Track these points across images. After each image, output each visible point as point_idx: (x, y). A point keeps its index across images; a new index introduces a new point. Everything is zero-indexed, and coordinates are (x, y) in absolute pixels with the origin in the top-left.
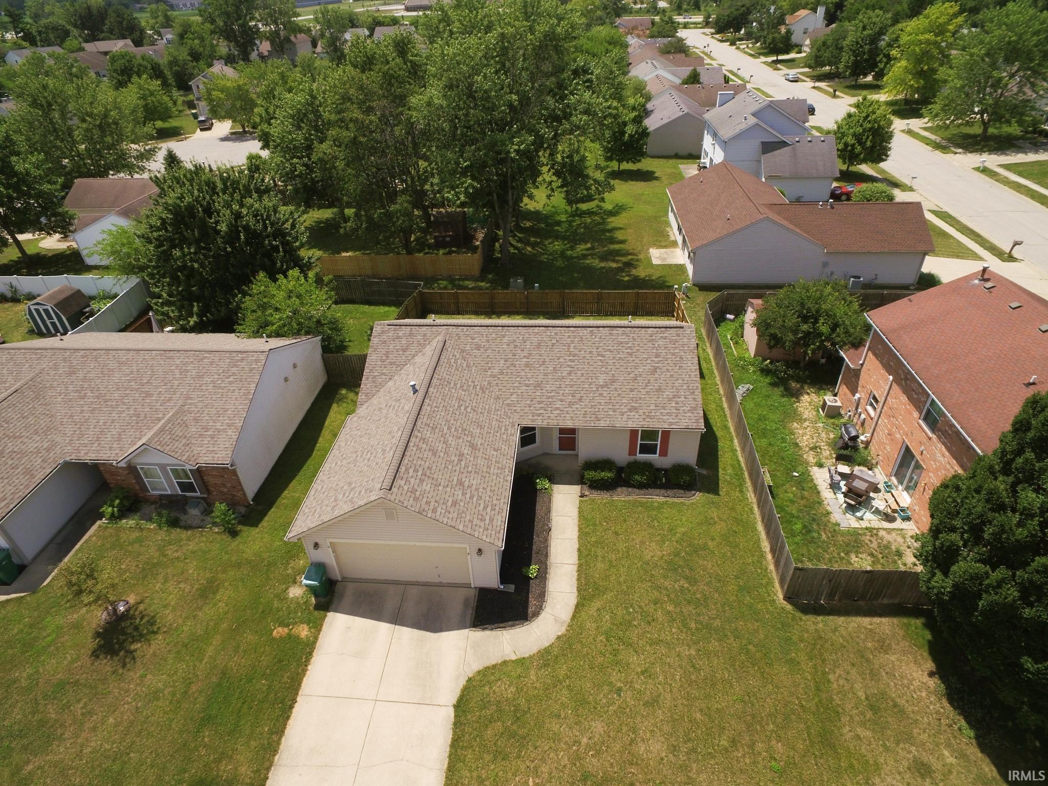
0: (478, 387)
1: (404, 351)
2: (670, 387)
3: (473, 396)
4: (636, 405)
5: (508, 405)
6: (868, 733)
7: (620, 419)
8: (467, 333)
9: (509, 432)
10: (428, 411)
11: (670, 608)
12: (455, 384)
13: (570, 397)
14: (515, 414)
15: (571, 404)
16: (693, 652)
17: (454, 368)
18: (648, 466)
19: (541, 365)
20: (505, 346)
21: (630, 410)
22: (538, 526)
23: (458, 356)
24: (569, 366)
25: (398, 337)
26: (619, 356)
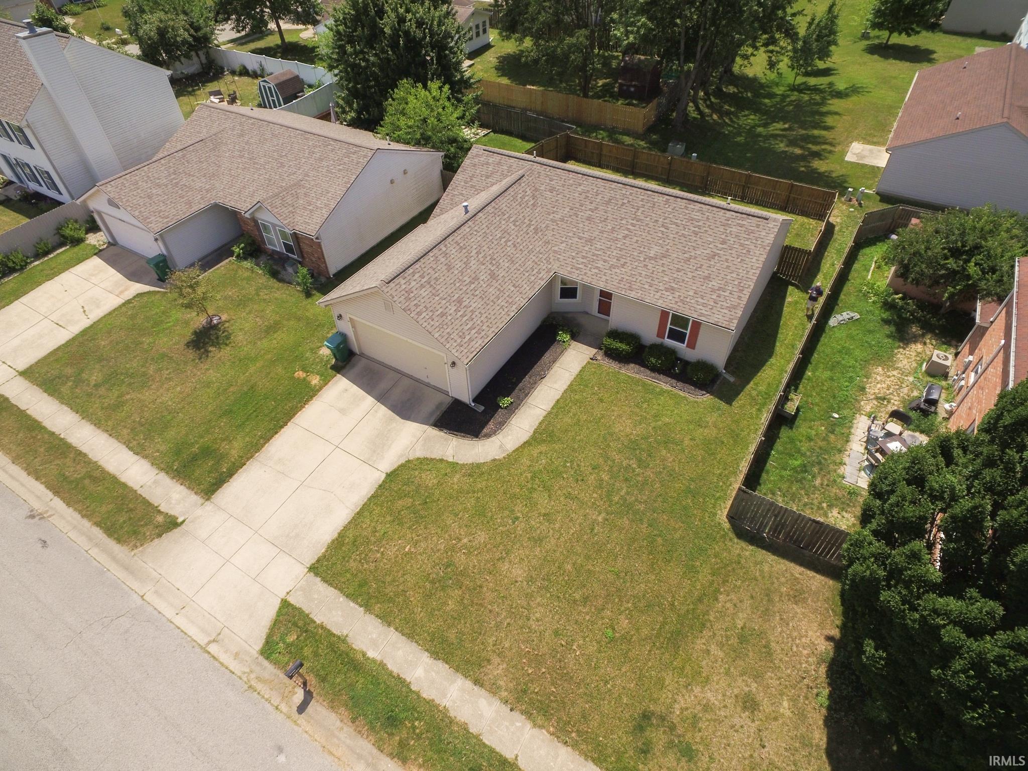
0: (532, 227)
1: (487, 177)
2: (720, 278)
3: (522, 233)
4: (676, 286)
5: (555, 252)
6: (721, 654)
7: (652, 295)
8: (549, 173)
9: (540, 276)
10: (465, 232)
11: (605, 477)
12: (509, 217)
13: (615, 260)
14: (557, 262)
15: (612, 267)
16: (600, 519)
17: (517, 203)
18: (672, 352)
19: (601, 222)
20: (576, 195)
21: (667, 290)
22: (537, 368)
23: (529, 192)
24: (628, 229)
25: (488, 164)
26: (683, 232)
